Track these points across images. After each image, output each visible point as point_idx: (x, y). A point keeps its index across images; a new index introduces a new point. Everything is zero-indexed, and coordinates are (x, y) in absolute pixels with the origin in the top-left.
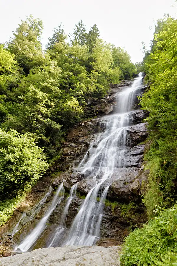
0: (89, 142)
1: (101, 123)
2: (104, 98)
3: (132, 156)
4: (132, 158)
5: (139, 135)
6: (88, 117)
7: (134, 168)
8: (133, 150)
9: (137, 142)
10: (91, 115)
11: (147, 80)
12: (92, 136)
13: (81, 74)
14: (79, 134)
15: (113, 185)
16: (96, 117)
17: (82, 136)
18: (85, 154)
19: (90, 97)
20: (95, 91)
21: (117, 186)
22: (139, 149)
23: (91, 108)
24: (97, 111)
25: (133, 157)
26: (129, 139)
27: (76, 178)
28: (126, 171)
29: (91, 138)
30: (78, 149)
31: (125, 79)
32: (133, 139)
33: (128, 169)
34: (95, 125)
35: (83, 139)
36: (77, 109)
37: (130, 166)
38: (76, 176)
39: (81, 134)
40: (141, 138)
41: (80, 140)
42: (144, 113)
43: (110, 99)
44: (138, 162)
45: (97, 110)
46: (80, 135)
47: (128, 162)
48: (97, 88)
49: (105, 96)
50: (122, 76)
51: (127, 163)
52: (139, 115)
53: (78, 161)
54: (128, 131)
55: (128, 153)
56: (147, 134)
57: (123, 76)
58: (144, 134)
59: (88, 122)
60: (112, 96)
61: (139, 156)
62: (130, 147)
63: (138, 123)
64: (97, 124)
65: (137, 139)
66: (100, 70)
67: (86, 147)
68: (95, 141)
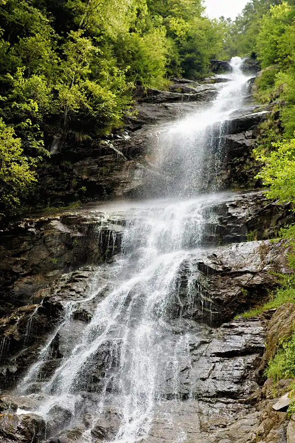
0: (57, 299)
1: (100, 228)
2: (110, 138)
3: (218, 359)
4: (219, 366)
5: (239, 285)
6: (46, 203)
7: (228, 403)
9: (232, 308)
10: (60, 194)
11: (264, 88)
12: (66, 276)
13: (33, 39)
14: (16, 263)
16: (77, 204)
17: (25, 272)
18: (44, 344)
19: (62, 127)
20: (83, 109)
22: (241, 334)
23: (61, 168)
24: (85, 182)
25: (221, 361)
26: (207, 294)
27: (18, 436)
28: (200, 413)
29: (63, 284)
30: (13, 322)
31: (184, 75)
32: (220, 295)
33: (204, 407)
34: (79, 234)
35: (30, 283)
36: (15, 168)
37: (213, 397)
38: (19, 428)
39: (23, 267)
40: (246, 293)
41: (17, 289)
42: (257, 204)
43: (133, 144)
44: (241, 380)
45: (85, 177)
46: (17, 269)
47: (204, 379)
48: (90, 95)
49: (115, 131)
50: (173, 63)
51: (203, 383)
52: (238, 210)
53: (14, 369)
54: (201, 266)
55: (203, 348)
56: (267, 282)
57: (179, 63)
58: (258, 280)
59: (50, 220)
60: (139, 133)
61: (240, 359)
62: (209, 326)
63: (237, 240)
64: (88, 233)
65: (233, 297)
66: (99, 31)
67: (45, 317)
68: (81, 295)
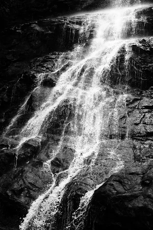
0: (32, 72)
1: (64, 27)
3: (147, 110)
4: (148, 115)
8: (147, 97)
10: (40, 10)
14: (9, 53)
15: (107, 187)
17: (15, 59)
21: (120, 188)
25: (149, 112)
26: (138, 67)
28: (134, 148)
29: (38, 63)
32: (148, 68)
33: (138, 144)
34: (50, 32)
35: (19, 67)
37: (144, 136)
39: (13, 56)
41: (10, 71)
46: (10, 57)
47: (137, 124)
51: (136, 127)
53: (3, 120)
55: (136, 104)
59: (30, 24)
64: (56, 30)
67: (24, 86)
68: (50, 70)
